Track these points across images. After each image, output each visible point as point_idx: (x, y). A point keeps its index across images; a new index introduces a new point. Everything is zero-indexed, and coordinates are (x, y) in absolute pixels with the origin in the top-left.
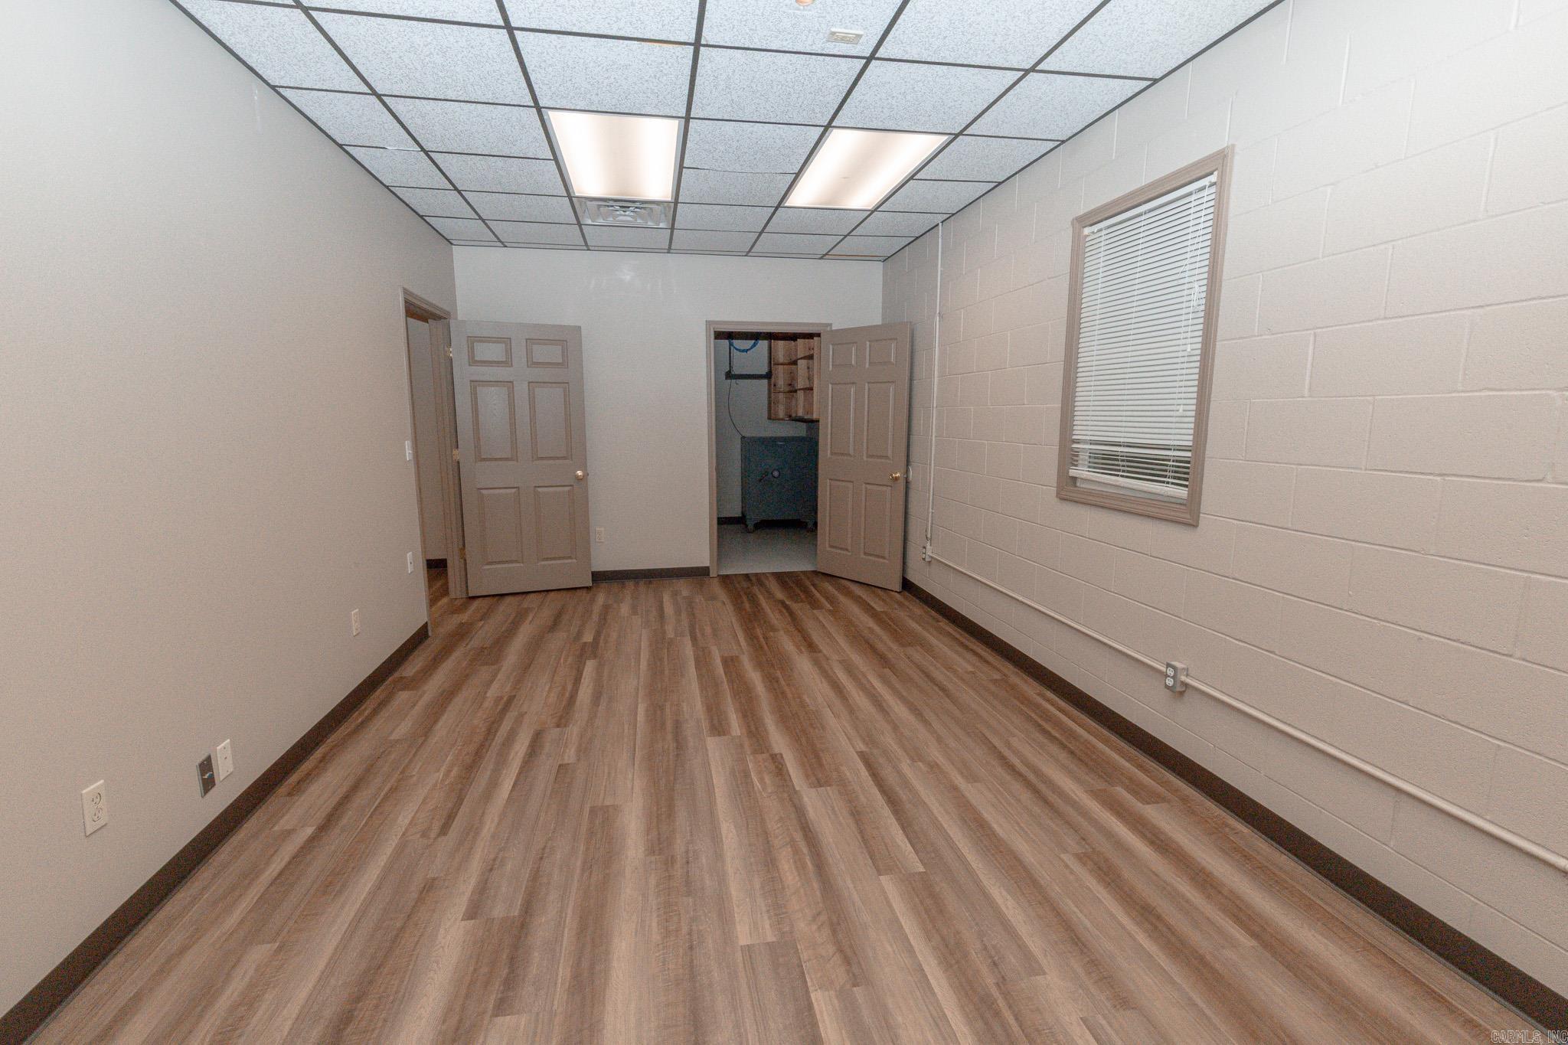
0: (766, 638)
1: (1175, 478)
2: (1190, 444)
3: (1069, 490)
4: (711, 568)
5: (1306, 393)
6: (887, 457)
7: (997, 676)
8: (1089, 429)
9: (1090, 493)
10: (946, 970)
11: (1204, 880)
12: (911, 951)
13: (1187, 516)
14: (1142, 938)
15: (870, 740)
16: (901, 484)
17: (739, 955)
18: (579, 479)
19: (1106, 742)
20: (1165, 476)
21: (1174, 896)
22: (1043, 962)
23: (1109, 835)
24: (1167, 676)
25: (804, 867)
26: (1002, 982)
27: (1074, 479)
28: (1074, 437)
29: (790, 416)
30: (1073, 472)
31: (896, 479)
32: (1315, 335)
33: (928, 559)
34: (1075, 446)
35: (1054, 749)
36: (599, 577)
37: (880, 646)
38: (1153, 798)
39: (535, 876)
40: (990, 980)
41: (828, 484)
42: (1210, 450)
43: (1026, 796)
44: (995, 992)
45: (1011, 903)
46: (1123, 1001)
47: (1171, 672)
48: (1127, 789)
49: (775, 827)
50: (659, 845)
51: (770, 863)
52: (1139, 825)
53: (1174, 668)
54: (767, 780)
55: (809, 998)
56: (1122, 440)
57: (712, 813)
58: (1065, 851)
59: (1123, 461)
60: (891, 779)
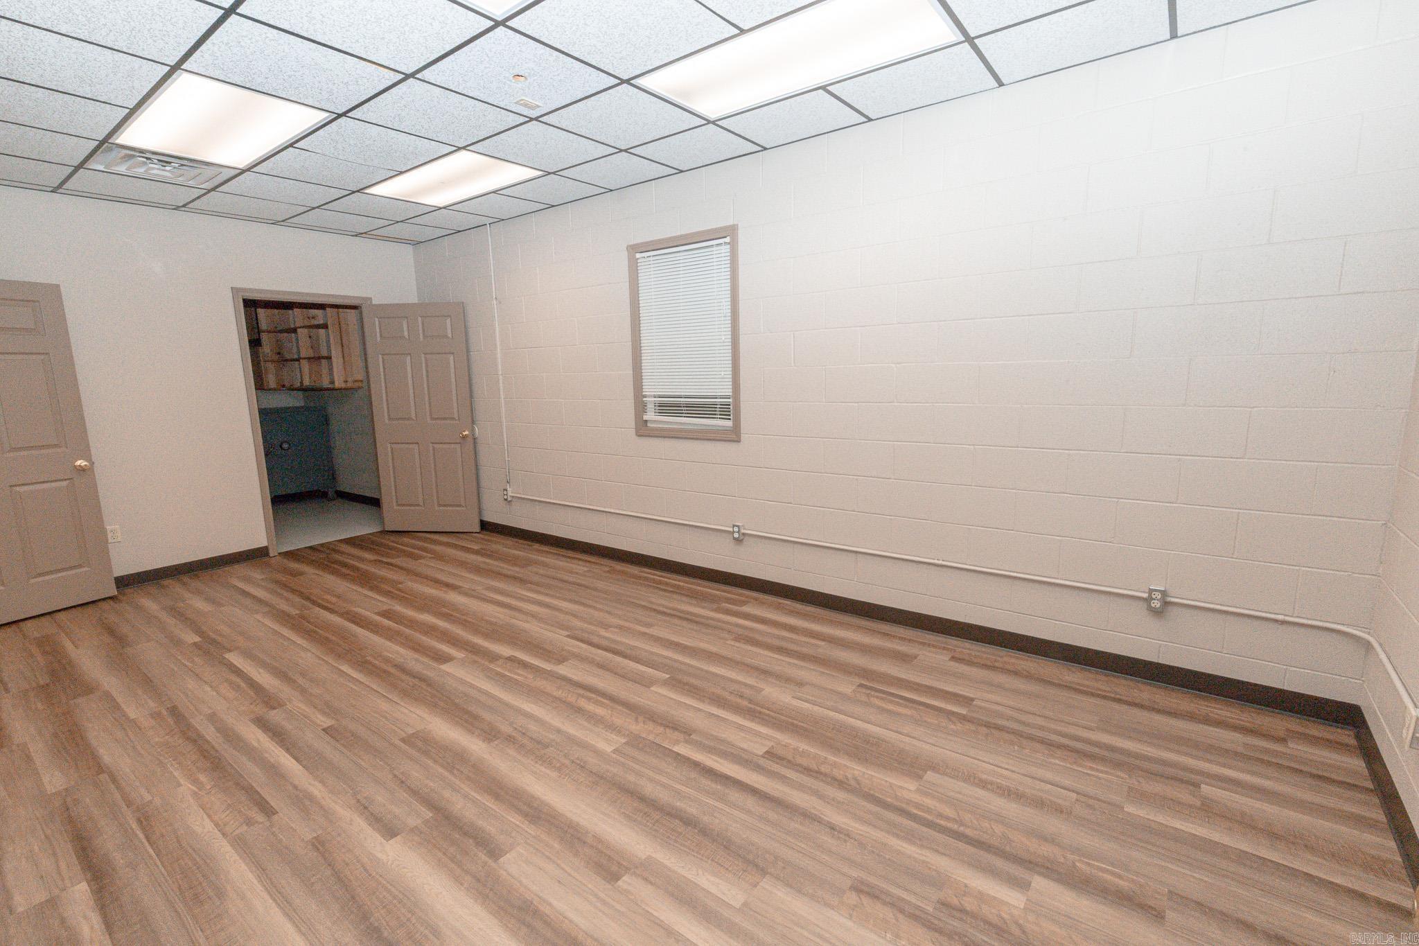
0: (400, 590)
1: (720, 415)
2: (731, 394)
3: (643, 429)
4: (270, 547)
5: (793, 365)
6: (453, 419)
7: (607, 569)
8: (654, 387)
9: (657, 429)
10: (724, 708)
11: (792, 629)
12: (700, 710)
13: (734, 436)
14: (788, 659)
15: (567, 628)
16: (470, 440)
17: (614, 756)
18: (82, 470)
19: (699, 585)
20: (715, 414)
21: (783, 638)
22: (759, 685)
23: (737, 625)
24: (734, 532)
25: (603, 703)
26: (751, 701)
27: (646, 421)
28: (644, 393)
29: (284, 386)
30: (645, 418)
31: (464, 437)
32: (794, 334)
33: (509, 499)
34: (645, 399)
35: (675, 596)
36: (123, 583)
37: (505, 572)
38: (743, 603)
39: (414, 793)
40: (745, 703)
41: (389, 449)
42: (743, 397)
43: (685, 623)
44: (750, 705)
45: (723, 670)
46: (801, 684)
47: (736, 529)
48: (727, 603)
49: (560, 693)
50: (490, 734)
51: (579, 710)
52: (747, 616)
53: (738, 526)
54: (520, 672)
55: (675, 752)
56: (683, 394)
57: (507, 705)
58: (727, 640)
59: (684, 407)
60: (605, 643)
